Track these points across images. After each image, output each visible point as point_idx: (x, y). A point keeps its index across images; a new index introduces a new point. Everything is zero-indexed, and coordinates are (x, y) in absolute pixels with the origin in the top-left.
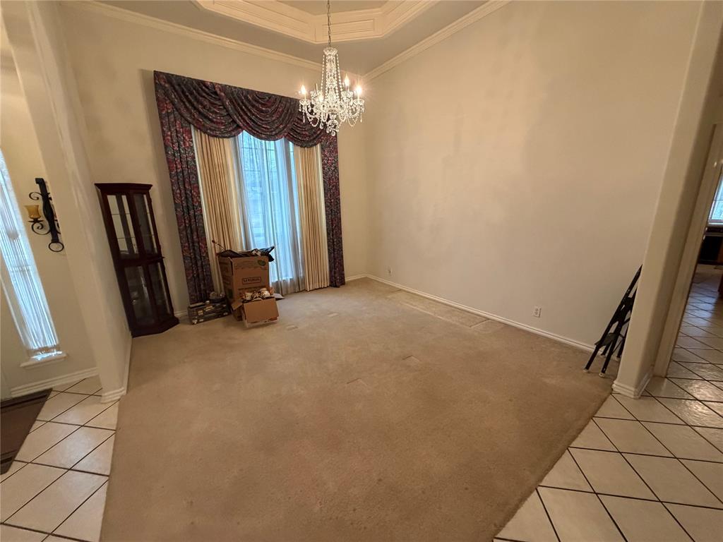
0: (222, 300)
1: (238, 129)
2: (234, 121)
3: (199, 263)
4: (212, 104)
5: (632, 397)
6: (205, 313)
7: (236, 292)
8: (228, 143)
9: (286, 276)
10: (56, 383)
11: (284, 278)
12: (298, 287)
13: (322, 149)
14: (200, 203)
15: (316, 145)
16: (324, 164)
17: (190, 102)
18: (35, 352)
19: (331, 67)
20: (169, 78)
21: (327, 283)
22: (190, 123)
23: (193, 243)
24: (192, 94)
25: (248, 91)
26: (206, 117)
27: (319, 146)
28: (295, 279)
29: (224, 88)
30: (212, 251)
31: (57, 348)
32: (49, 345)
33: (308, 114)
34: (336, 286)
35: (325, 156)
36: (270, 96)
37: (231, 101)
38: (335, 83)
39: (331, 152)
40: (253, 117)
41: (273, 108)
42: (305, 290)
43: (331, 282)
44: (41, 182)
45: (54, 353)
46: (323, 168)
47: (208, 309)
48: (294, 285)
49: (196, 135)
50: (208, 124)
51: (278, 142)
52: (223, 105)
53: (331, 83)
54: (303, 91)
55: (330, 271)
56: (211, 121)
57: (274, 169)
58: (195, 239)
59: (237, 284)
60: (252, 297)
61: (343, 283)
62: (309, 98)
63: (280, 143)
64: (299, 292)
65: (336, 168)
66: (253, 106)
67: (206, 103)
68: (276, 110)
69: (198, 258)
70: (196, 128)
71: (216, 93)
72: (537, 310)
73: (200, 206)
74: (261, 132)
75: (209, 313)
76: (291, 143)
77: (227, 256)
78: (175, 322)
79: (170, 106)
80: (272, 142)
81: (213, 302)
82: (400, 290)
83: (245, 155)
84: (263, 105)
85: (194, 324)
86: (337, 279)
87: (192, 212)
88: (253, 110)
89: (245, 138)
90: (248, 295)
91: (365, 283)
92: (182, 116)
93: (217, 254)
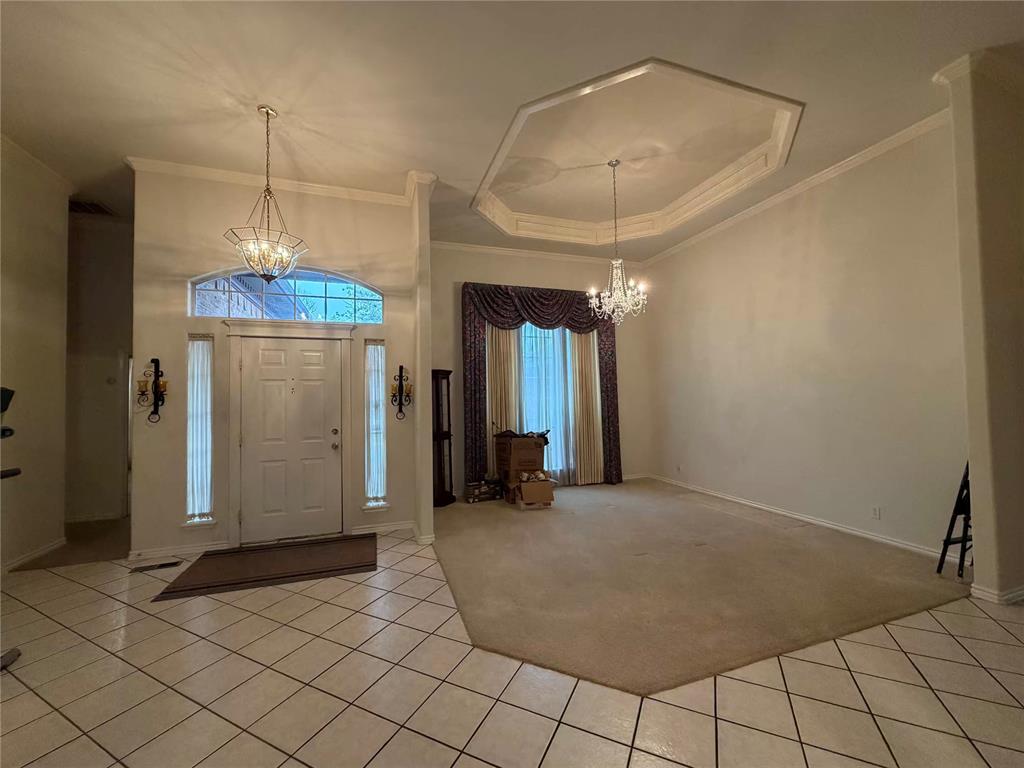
0: (496, 483)
1: (523, 321)
2: (520, 315)
3: (478, 444)
4: (504, 302)
5: (996, 602)
6: (481, 493)
7: (512, 473)
8: (513, 333)
9: (556, 466)
10: (379, 529)
11: (554, 468)
12: (569, 480)
13: (599, 334)
14: (485, 387)
15: (592, 330)
16: (600, 349)
17: (488, 302)
18: (369, 499)
19: (617, 273)
20: (475, 286)
21: (601, 479)
22: (485, 319)
23: (476, 423)
24: (490, 296)
25: (534, 289)
26: (499, 314)
27: (595, 332)
28: (565, 470)
29: (514, 288)
30: (490, 431)
31: (384, 499)
32: (379, 496)
33: (597, 310)
34: (613, 484)
35: (602, 340)
36: (552, 291)
37: (519, 299)
38: (620, 284)
39: (608, 337)
40: (536, 310)
41: (554, 301)
42: (576, 485)
43: (606, 477)
44: (401, 368)
45: (381, 503)
46: (600, 353)
47: (484, 489)
48: (564, 479)
49: (488, 328)
50: (500, 319)
51: (556, 330)
52: (513, 302)
53: (617, 283)
54: (593, 291)
55: (605, 464)
56: (503, 316)
57: (551, 355)
58: (478, 420)
59: (514, 465)
60: (528, 479)
61: (619, 480)
62: (598, 296)
63: (557, 331)
64: (570, 485)
65: (613, 353)
66: (538, 301)
67: (500, 303)
68: (557, 302)
69: (478, 438)
70: (489, 322)
71: (508, 294)
72: (875, 510)
73: (485, 389)
74: (543, 322)
75: (485, 493)
76: (567, 330)
77: (507, 436)
78: (452, 500)
79: (472, 307)
80: (551, 331)
81: (487, 482)
82: (693, 492)
83: (526, 344)
84: (545, 299)
85: (469, 502)
86: (612, 475)
87: (478, 395)
88: (537, 305)
89: (528, 328)
90: (525, 475)
91: (648, 483)
92: (480, 314)
93: (495, 436)
